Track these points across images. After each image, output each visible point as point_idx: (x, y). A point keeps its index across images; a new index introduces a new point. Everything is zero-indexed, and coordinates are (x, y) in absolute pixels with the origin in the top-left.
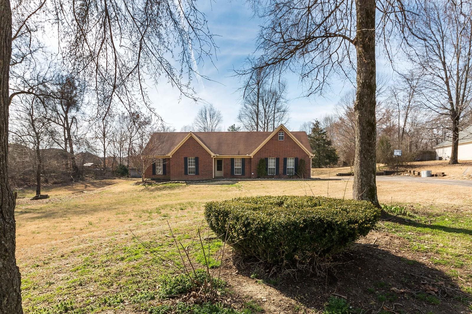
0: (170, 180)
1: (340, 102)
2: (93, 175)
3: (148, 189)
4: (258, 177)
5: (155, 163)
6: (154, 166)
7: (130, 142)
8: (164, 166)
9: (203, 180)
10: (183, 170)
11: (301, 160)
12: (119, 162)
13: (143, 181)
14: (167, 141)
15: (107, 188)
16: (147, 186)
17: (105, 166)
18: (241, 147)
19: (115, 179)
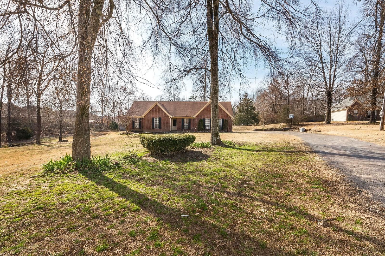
0: (143, 132)
1: (262, 81)
2: (94, 128)
3: (129, 137)
4: (199, 131)
5: (134, 121)
6: (133, 123)
7: (120, 106)
8: (140, 123)
9: (163, 132)
10: (151, 126)
11: (226, 120)
12: (112, 120)
13: (126, 132)
14: (142, 107)
15: (104, 136)
16: (128, 135)
17: (102, 122)
18: (189, 112)
19: (109, 131)
